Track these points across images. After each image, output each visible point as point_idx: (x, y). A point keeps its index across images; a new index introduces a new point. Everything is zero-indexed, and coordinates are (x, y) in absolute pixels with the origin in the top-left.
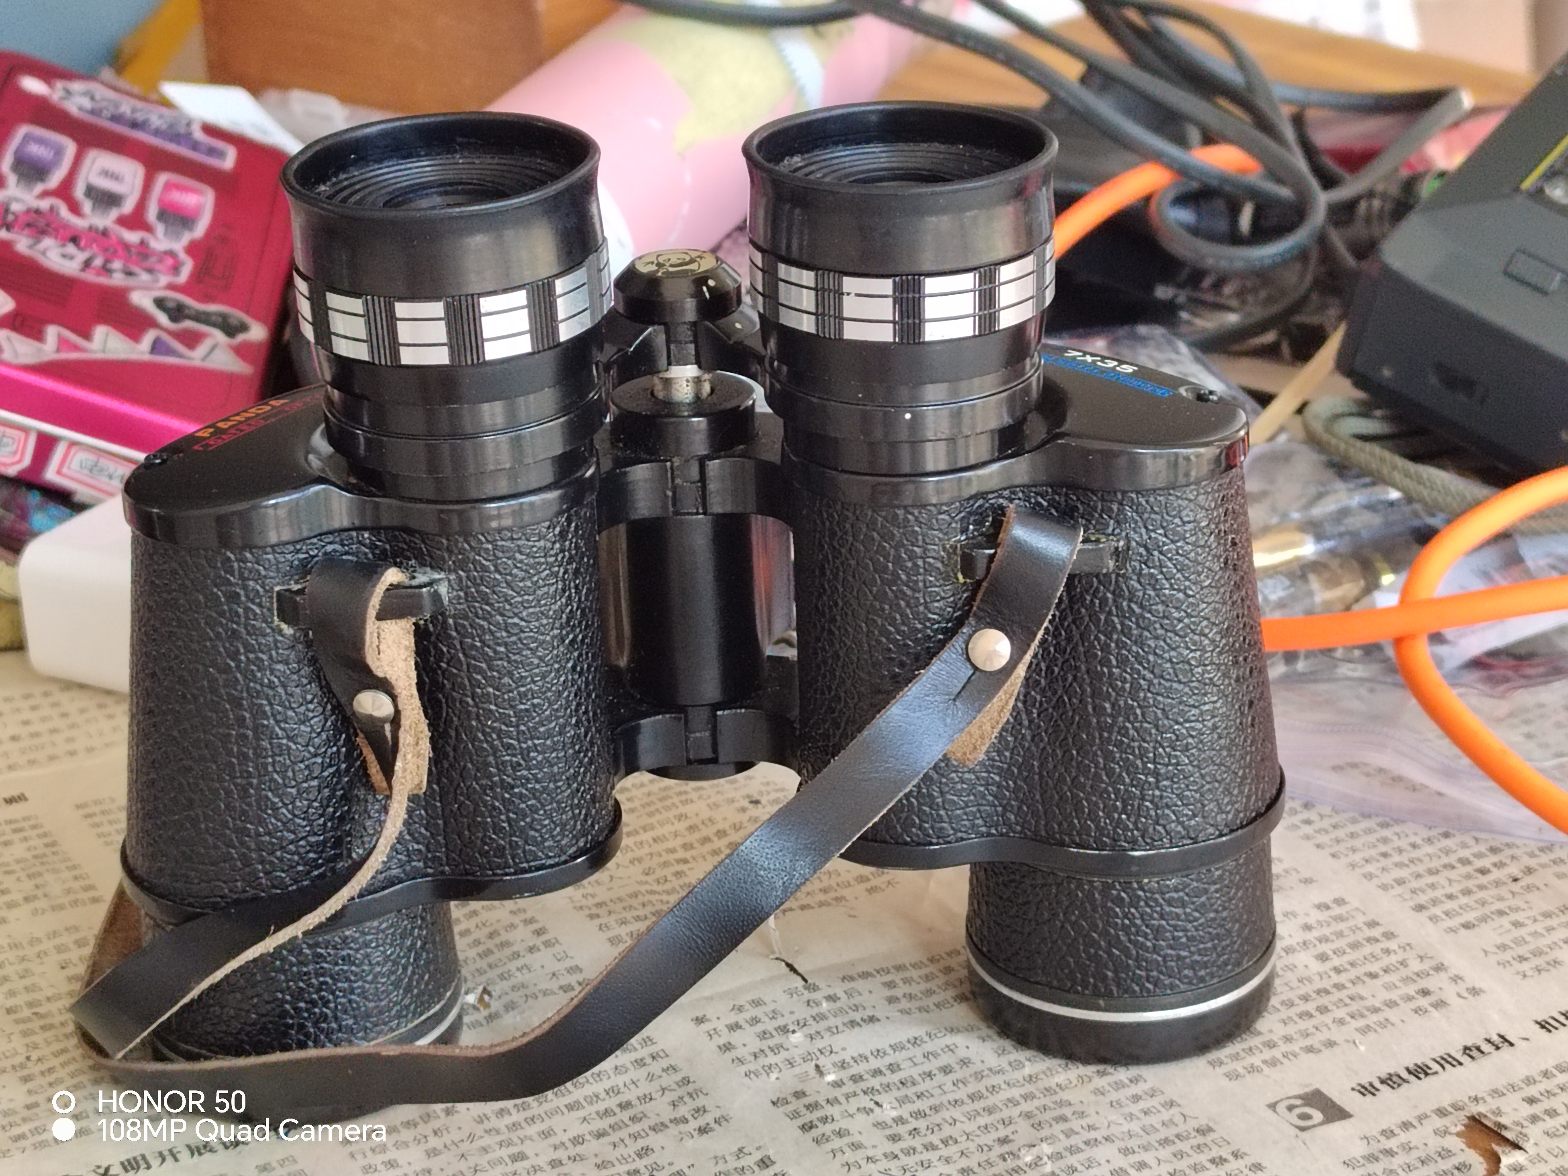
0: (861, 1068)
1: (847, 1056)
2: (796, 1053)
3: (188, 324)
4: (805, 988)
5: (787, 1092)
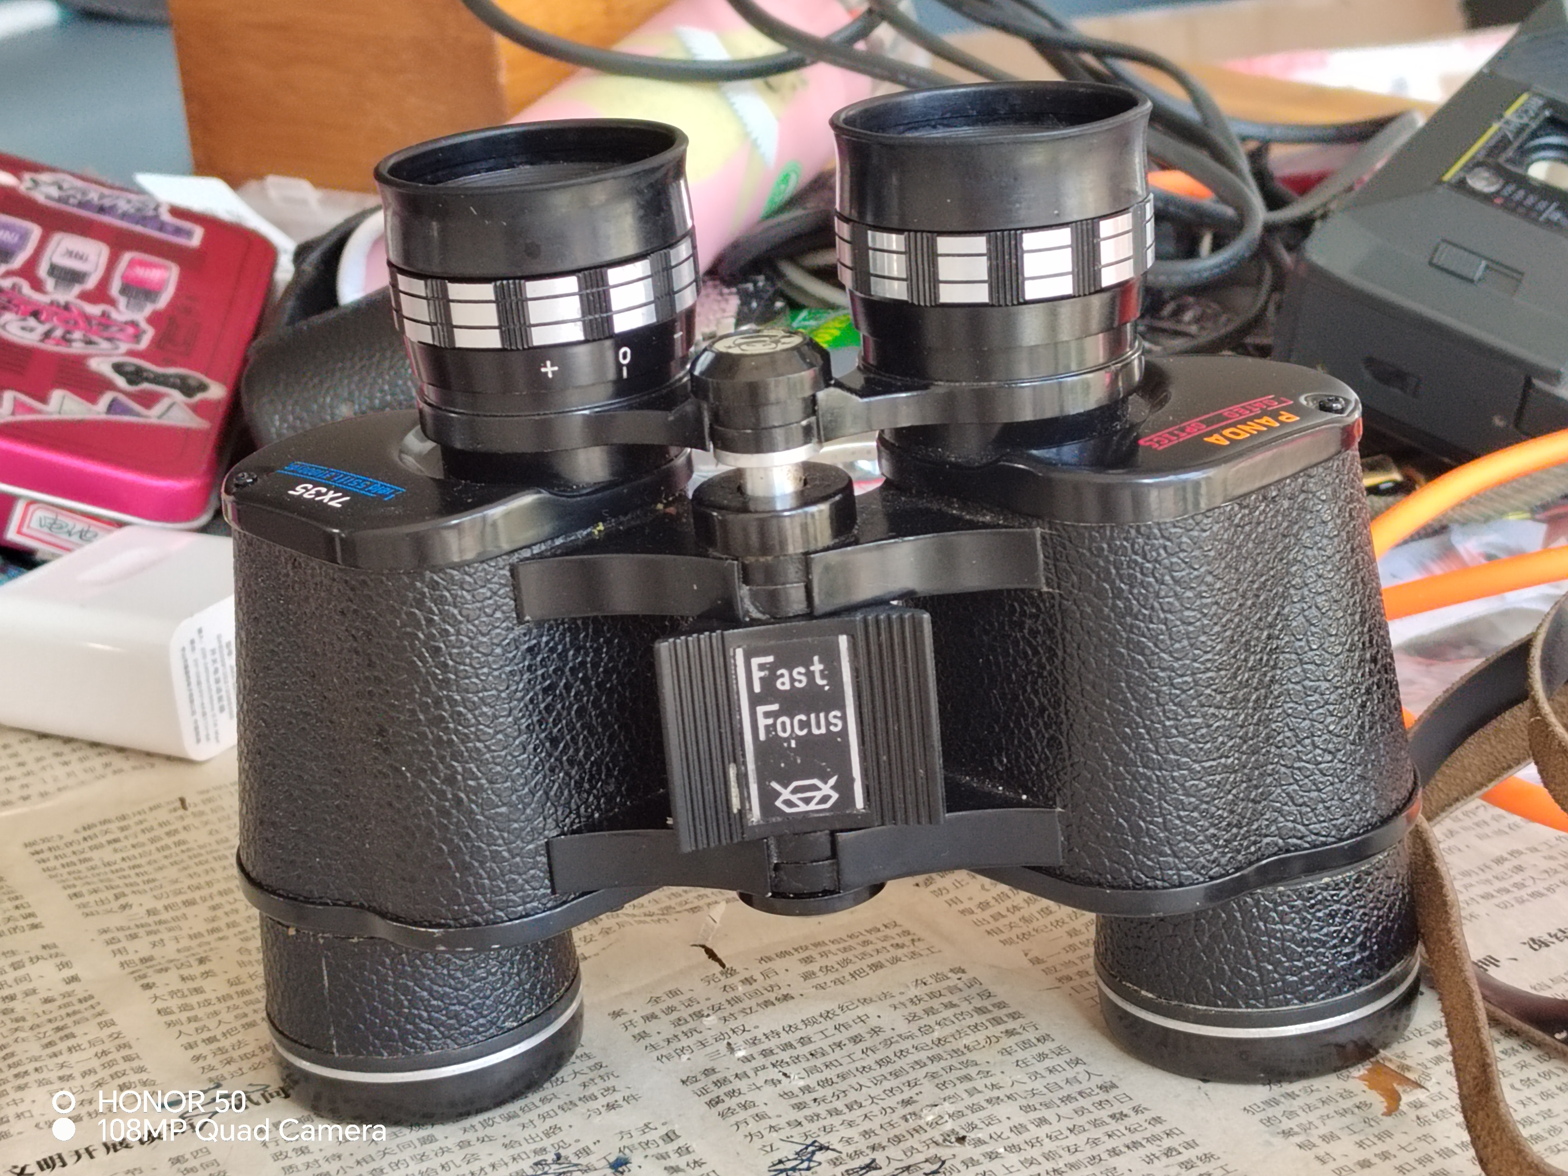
0: (773, 1043)
1: (758, 1033)
2: (708, 1035)
3: (146, 386)
4: (722, 973)
5: (697, 1071)
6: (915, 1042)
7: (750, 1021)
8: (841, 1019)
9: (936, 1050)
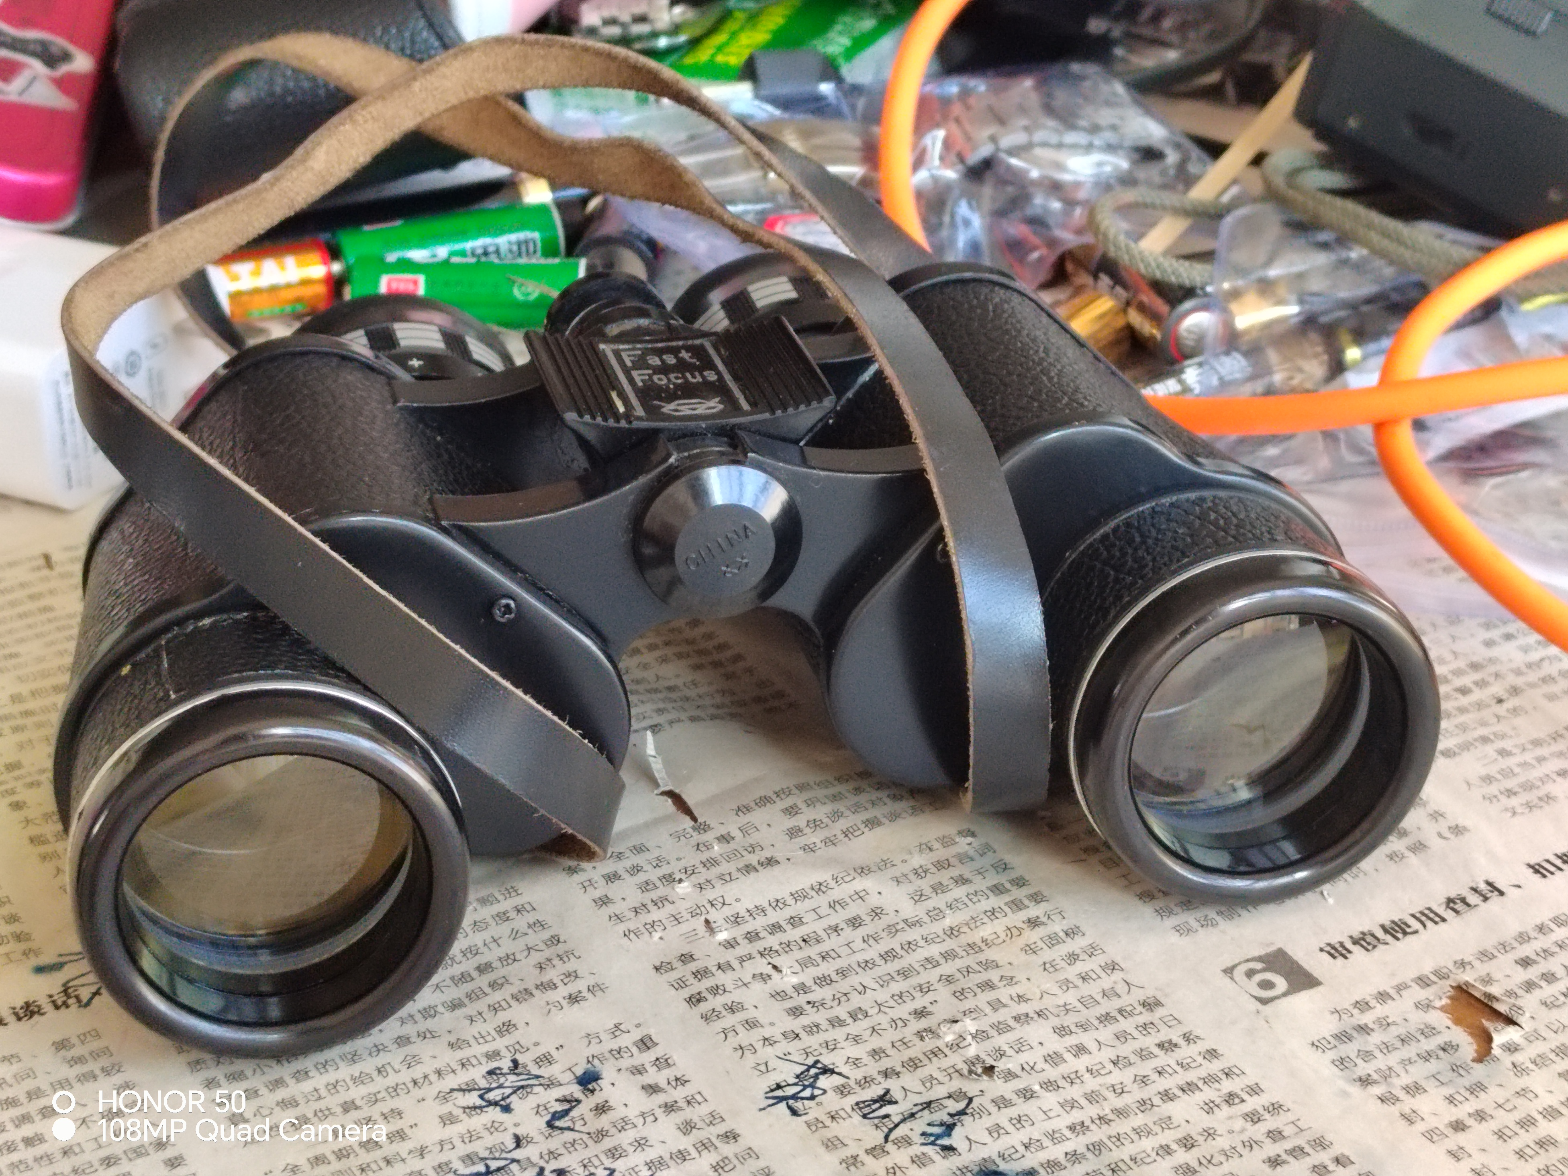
0: (758, 924)
1: (740, 909)
2: (682, 907)
4: (694, 828)
5: (671, 956)
6: (924, 930)
7: (730, 891)
8: (837, 893)
9: (950, 944)
